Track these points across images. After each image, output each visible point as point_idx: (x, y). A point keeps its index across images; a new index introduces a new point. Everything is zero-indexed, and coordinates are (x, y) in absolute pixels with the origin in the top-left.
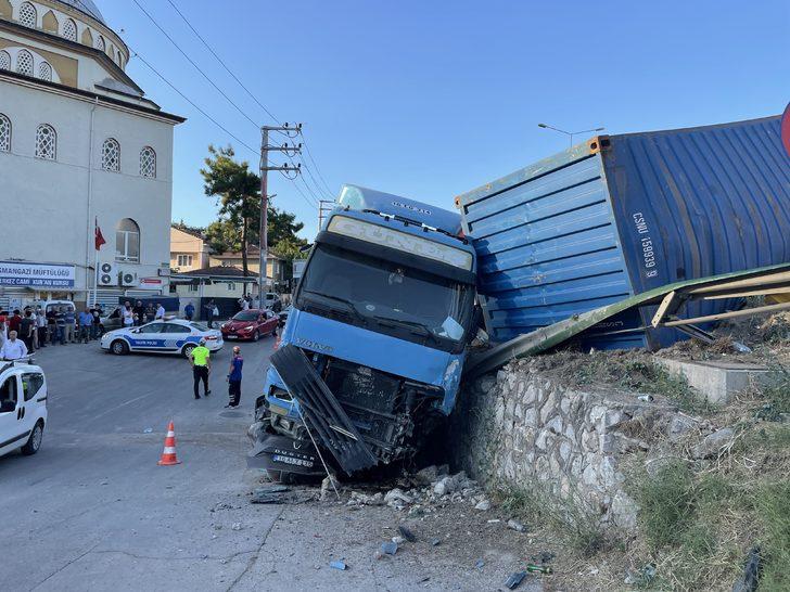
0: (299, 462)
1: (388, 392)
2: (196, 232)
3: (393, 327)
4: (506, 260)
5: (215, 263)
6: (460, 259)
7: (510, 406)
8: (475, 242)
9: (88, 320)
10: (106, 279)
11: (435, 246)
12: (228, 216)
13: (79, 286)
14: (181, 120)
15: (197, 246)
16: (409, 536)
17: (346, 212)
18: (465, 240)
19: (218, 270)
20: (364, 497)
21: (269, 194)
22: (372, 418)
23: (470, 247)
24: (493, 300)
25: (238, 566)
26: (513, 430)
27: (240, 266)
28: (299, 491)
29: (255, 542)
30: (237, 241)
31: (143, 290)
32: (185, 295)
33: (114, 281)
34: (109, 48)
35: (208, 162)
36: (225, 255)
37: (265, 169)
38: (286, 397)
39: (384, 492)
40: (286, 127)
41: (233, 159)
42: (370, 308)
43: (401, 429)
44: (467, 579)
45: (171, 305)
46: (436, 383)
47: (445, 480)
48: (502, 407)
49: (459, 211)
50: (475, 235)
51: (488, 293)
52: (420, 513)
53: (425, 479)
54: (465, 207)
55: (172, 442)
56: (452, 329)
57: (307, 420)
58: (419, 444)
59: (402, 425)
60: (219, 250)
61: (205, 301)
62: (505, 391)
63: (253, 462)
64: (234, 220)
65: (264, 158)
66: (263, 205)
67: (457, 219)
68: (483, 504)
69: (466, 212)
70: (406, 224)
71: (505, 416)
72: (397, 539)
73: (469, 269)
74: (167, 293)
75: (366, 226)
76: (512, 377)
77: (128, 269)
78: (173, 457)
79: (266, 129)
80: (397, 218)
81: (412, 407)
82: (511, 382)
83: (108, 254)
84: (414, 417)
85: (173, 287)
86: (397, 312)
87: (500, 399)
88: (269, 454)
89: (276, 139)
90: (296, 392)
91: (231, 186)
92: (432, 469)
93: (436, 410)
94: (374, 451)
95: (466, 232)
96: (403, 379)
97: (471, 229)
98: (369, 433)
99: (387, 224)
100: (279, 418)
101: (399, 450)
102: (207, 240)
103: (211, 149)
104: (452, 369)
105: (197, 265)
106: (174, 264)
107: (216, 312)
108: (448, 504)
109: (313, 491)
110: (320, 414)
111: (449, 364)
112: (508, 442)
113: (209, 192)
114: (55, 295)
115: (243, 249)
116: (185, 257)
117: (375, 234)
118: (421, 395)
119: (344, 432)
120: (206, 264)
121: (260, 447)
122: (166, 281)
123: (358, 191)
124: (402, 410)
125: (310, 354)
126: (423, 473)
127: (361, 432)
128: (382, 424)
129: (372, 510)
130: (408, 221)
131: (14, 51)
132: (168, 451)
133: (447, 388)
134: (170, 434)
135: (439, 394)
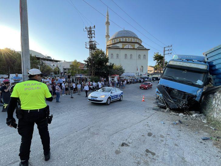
0: (163, 105)
1: (181, 95)
2: (152, 67)
3: (183, 82)
4: (219, 66)
5: (156, 71)
6: (203, 67)
7: (217, 102)
8: (209, 63)
9: (136, 80)
10: (138, 75)
11: (195, 65)
12: (157, 63)
13: (135, 76)
14: (149, 49)
15: (153, 69)
16: (180, 122)
17: (173, 60)
18: (205, 62)
19: (156, 73)
20: (174, 113)
21: (165, 59)
22: (177, 99)
23: (207, 64)
24: (214, 76)
25: (146, 117)
26: (217, 107)
27: (160, 72)
28: (162, 110)
29: (150, 115)
30: (159, 67)
31: (144, 76)
32: (150, 77)
33: (140, 75)
34: (139, 42)
35: (154, 55)
36: (157, 70)
37: (164, 55)
38: (159, 93)
39: (179, 113)
40: (169, 46)
41: (158, 54)
42: (177, 78)
43: (184, 102)
44: (191, 134)
45: (148, 78)
46: (194, 94)
47: (196, 114)
48: (215, 101)
49: (204, 56)
50: (209, 61)
51: (213, 74)
52: (186, 119)
53: (192, 113)
54: (206, 55)
55: (144, 98)
56: (200, 82)
57: (163, 98)
58: (190, 106)
59: (185, 101)
60: (156, 69)
61: (153, 77)
62: (216, 98)
63: (154, 103)
64: (159, 65)
65: (164, 53)
66: (164, 61)
67: (204, 58)
68: (205, 121)
69: (206, 56)
70: (188, 61)
71: (215, 103)
72: (177, 122)
73: (206, 69)
74: (147, 77)
75: (177, 62)
76: (219, 94)
77: (141, 73)
78: (144, 101)
79: (165, 48)
80: (186, 60)
81: (187, 99)
82: (218, 96)
83: (139, 71)
84: (188, 100)
85: (148, 76)
86: (184, 79)
87: (214, 99)
88: (157, 102)
89: (166, 49)
90: (161, 93)
91: (158, 58)
92: (194, 112)
93: (194, 100)
94: (177, 105)
95: (206, 60)
96: (185, 92)
97: (208, 60)
98: (177, 102)
99: (182, 61)
100: (158, 97)
101: (184, 106)
102: (154, 68)
103: (155, 53)
104: (199, 91)
105: (153, 72)
106: (148, 72)
107: (155, 79)
108: (195, 119)
109: (164, 110)
110: (166, 97)
111: (198, 90)
112: (215, 110)
113: (154, 60)
114: (132, 77)
115: (160, 69)
116: (151, 71)
117: (179, 63)
118: (189, 96)
119: (170, 101)
120: (154, 72)
121: (155, 101)
122: (147, 75)
123: (177, 56)
124: (185, 98)
125: (164, 86)
126: (191, 112)
127: (175, 101)
128: (180, 101)
129: (175, 116)
130: (188, 60)
131: (127, 45)
132: (143, 99)
133: (198, 95)
134: (143, 97)
135: (196, 96)
